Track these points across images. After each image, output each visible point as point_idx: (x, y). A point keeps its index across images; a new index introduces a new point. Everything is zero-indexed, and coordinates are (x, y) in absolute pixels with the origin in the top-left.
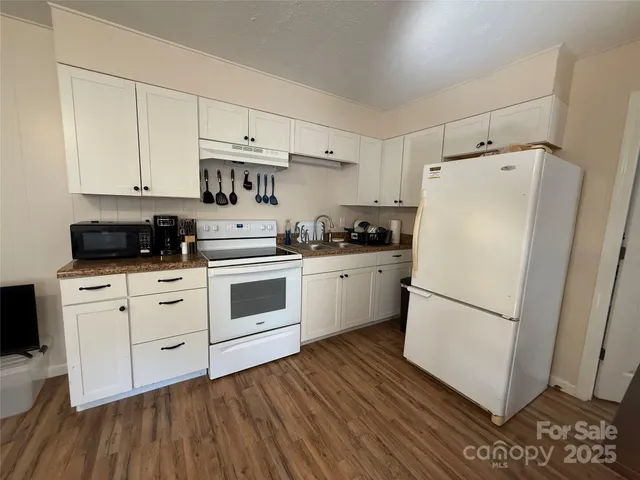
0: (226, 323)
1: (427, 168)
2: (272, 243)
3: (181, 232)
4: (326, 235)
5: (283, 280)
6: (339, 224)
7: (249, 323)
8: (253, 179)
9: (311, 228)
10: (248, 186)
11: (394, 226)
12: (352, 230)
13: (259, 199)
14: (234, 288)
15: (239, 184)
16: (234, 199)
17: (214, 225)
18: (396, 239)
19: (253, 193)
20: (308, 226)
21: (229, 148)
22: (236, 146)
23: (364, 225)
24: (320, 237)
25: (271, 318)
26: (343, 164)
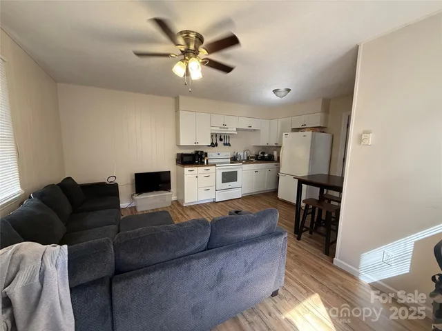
0: (220, 185)
1: (284, 134)
2: (229, 160)
3: (203, 156)
4: (248, 157)
5: (237, 172)
6: (253, 153)
7: (227, 185)
8: (222, 137)
9: (242, 155)
10: (221, 140)
11: (275, 153)
12: (258, 155)
13: (225, 144)
14: (223, 173)
15: (218, 138)
16: (216, 145)
17: (212, 154)
18: (276, 159)
19: (223, 142)
20: (241, 154)
21: (218, 128)
22: (220, 128)
23: (263, 153)
24: (246, 158)
25: (233, 184)
26: (254, 130)
